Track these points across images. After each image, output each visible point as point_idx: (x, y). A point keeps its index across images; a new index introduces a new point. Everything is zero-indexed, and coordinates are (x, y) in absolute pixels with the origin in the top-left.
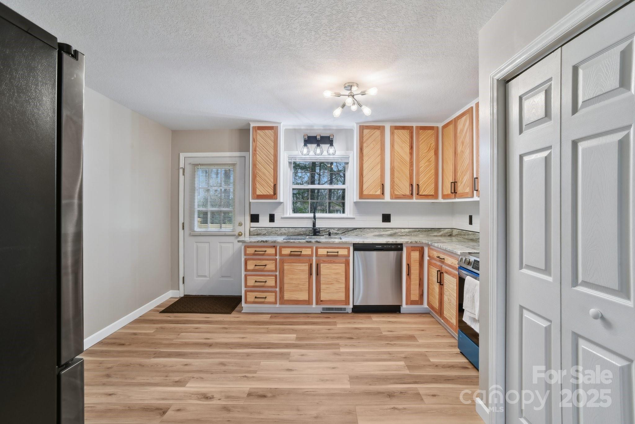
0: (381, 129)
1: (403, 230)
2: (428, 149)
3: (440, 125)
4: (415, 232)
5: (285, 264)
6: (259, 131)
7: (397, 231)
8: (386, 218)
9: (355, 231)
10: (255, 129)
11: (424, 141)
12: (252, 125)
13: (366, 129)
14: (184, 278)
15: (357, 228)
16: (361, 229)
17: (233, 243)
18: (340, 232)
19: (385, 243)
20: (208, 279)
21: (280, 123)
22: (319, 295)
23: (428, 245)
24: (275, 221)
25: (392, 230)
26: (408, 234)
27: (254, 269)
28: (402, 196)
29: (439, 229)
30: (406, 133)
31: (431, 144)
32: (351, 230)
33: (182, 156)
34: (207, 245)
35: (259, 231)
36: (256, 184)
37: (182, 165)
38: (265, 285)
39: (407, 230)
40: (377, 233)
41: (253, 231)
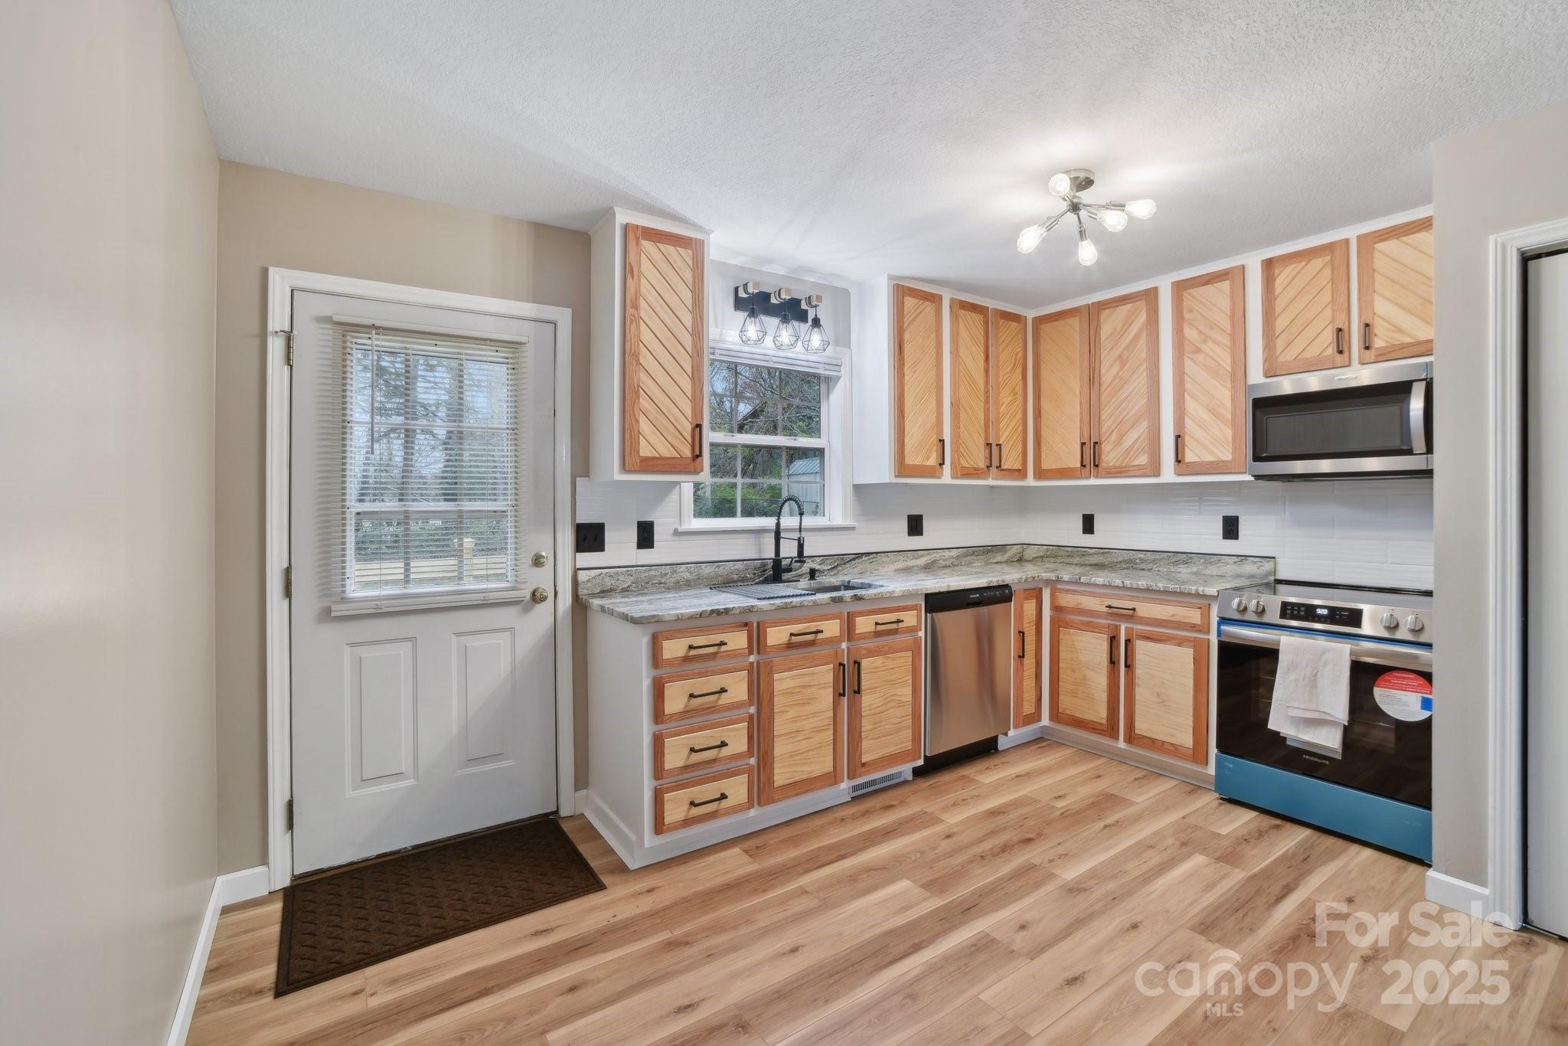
0: (934, 299)
1: (947, 554)
2: (1012, 365)
3: (1031, 314)
4: (967, 556)
5: (776, 676)
6: (646, 244)
7: (936, 555)
8: (915, 526)
9: (859, 563)
10: (635, 234)
11: (1007, 346)
12: (623, 217)
13: (910, 296)
14: (290, 805)
15: (862, 554)
16: (871, 556)
17: (511, 629)
18: (826, 568)
19: (986, 585)
20: (410, 782)
21: (708, 232)
22: (857, 750)
23: (1048, 582)
24: (655, 544)
25: (928, 554)
26: (956, 562)
27: (688, 709)
28: (973, 472)
29: (1003, 548)
30: (977, 318)
31: (1016, 355)
32: (850, 561)
33: (280, 281)
34: (404, 650)
35: (607, 579)
36: (637, 421)
37: (277, 319)
38: (721, 756)
39: (954, 553)
40: (900, 565)
41: (588, 581)
